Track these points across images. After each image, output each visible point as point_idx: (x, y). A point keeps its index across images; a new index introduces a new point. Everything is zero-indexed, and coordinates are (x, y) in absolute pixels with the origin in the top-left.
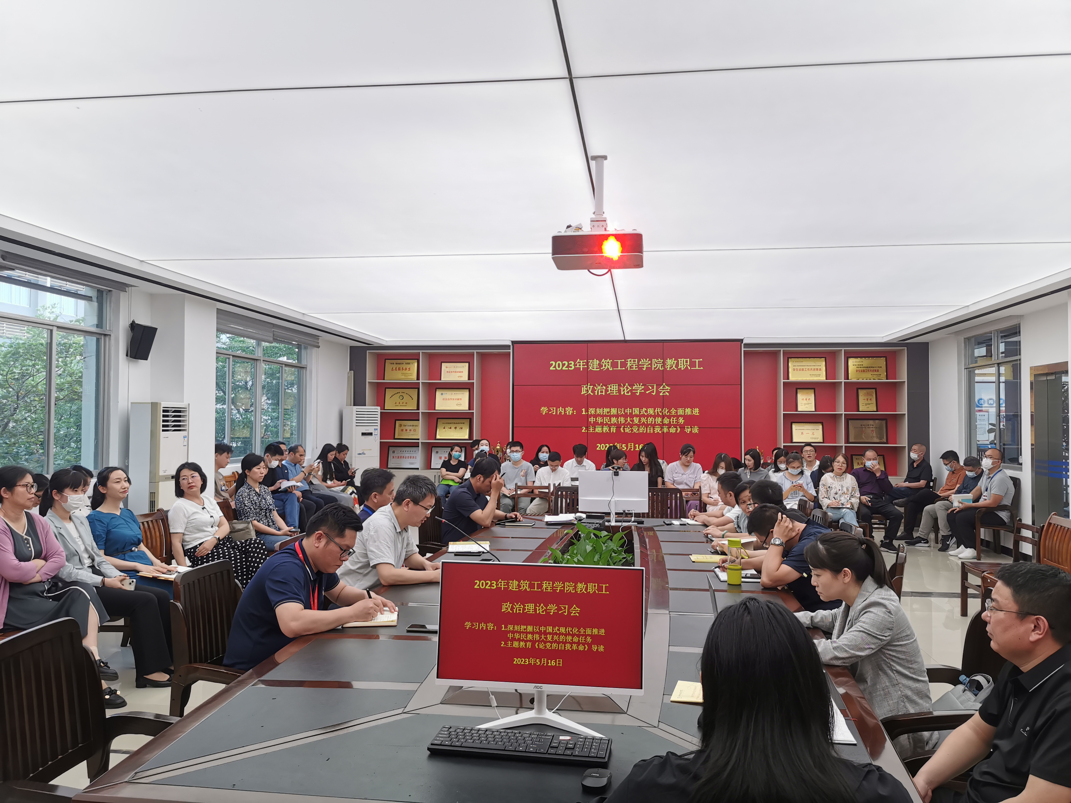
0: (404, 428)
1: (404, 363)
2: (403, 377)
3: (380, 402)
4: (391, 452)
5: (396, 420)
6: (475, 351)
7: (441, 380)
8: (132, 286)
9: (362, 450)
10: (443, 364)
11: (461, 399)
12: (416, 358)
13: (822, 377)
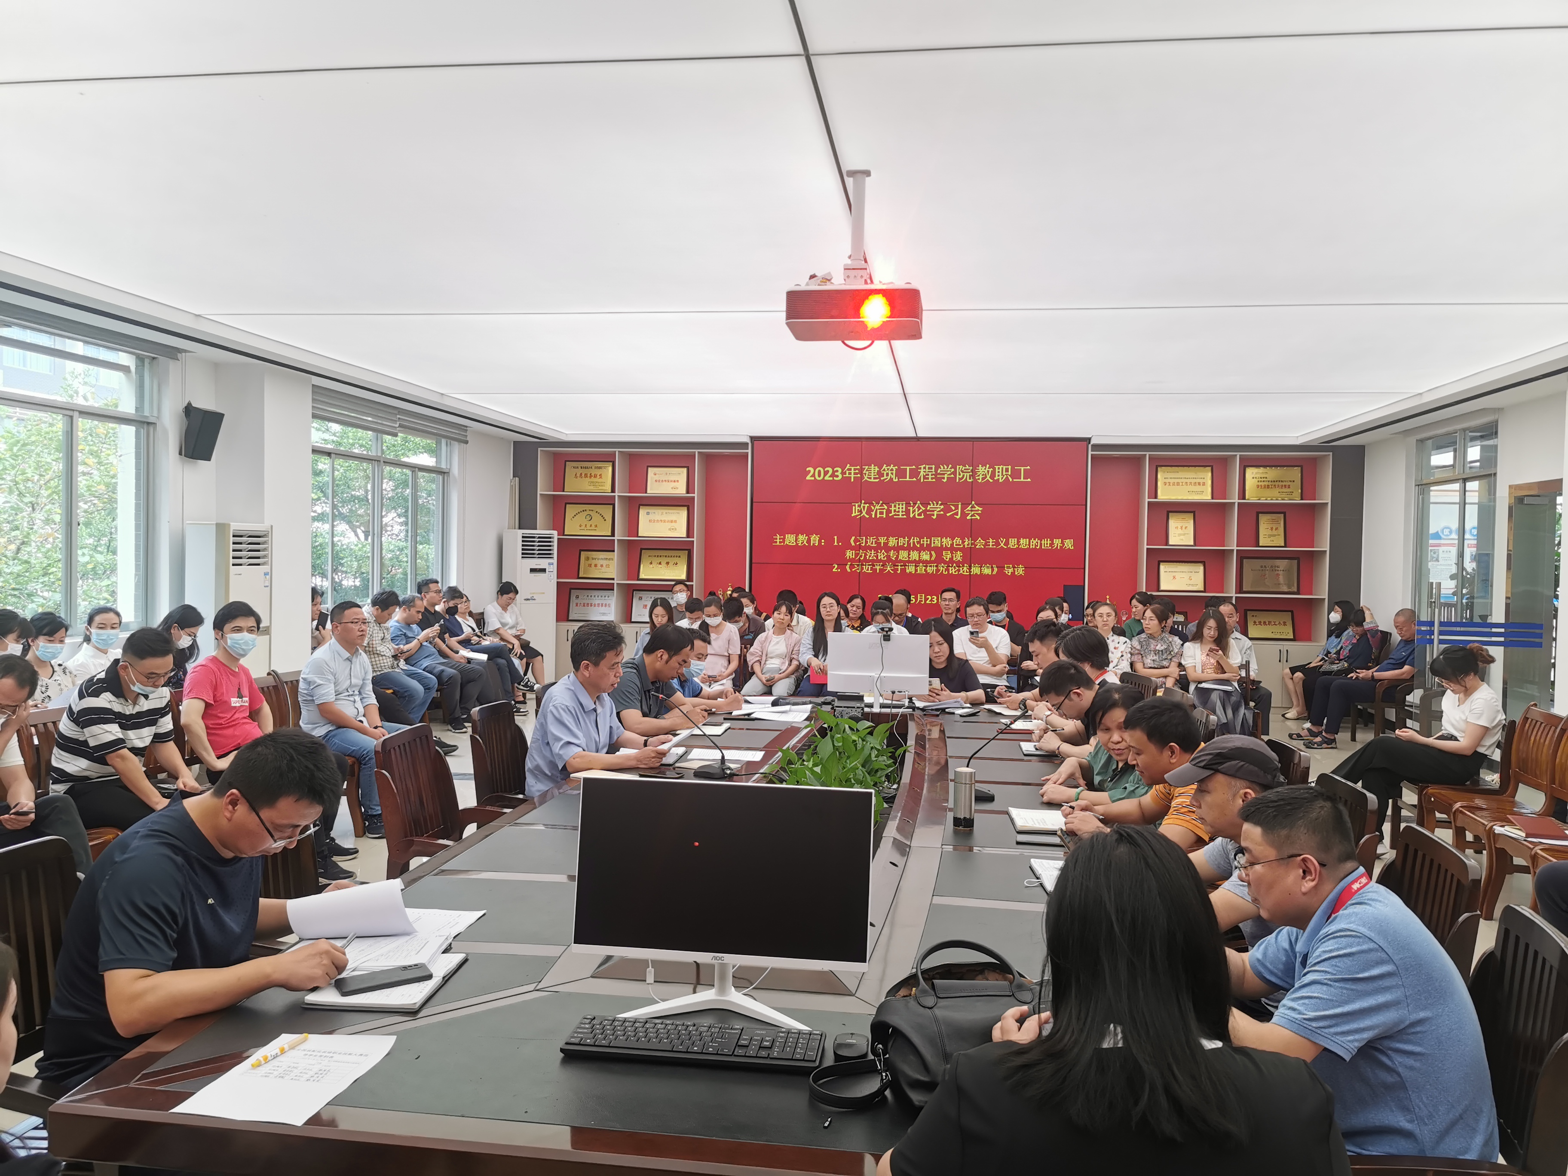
0: (594, 562)
1: (593, 468)
2: (592, 487)
3: (559, 523)
4: (573, 598)
5: (581, 551)
6: (697, 451)
7: (646, 493)
8: (185, 351)
9: (531, 594)
10: (650, 469)
11: (675, 521)
12: (610, 459)
13: (1205, 496)
